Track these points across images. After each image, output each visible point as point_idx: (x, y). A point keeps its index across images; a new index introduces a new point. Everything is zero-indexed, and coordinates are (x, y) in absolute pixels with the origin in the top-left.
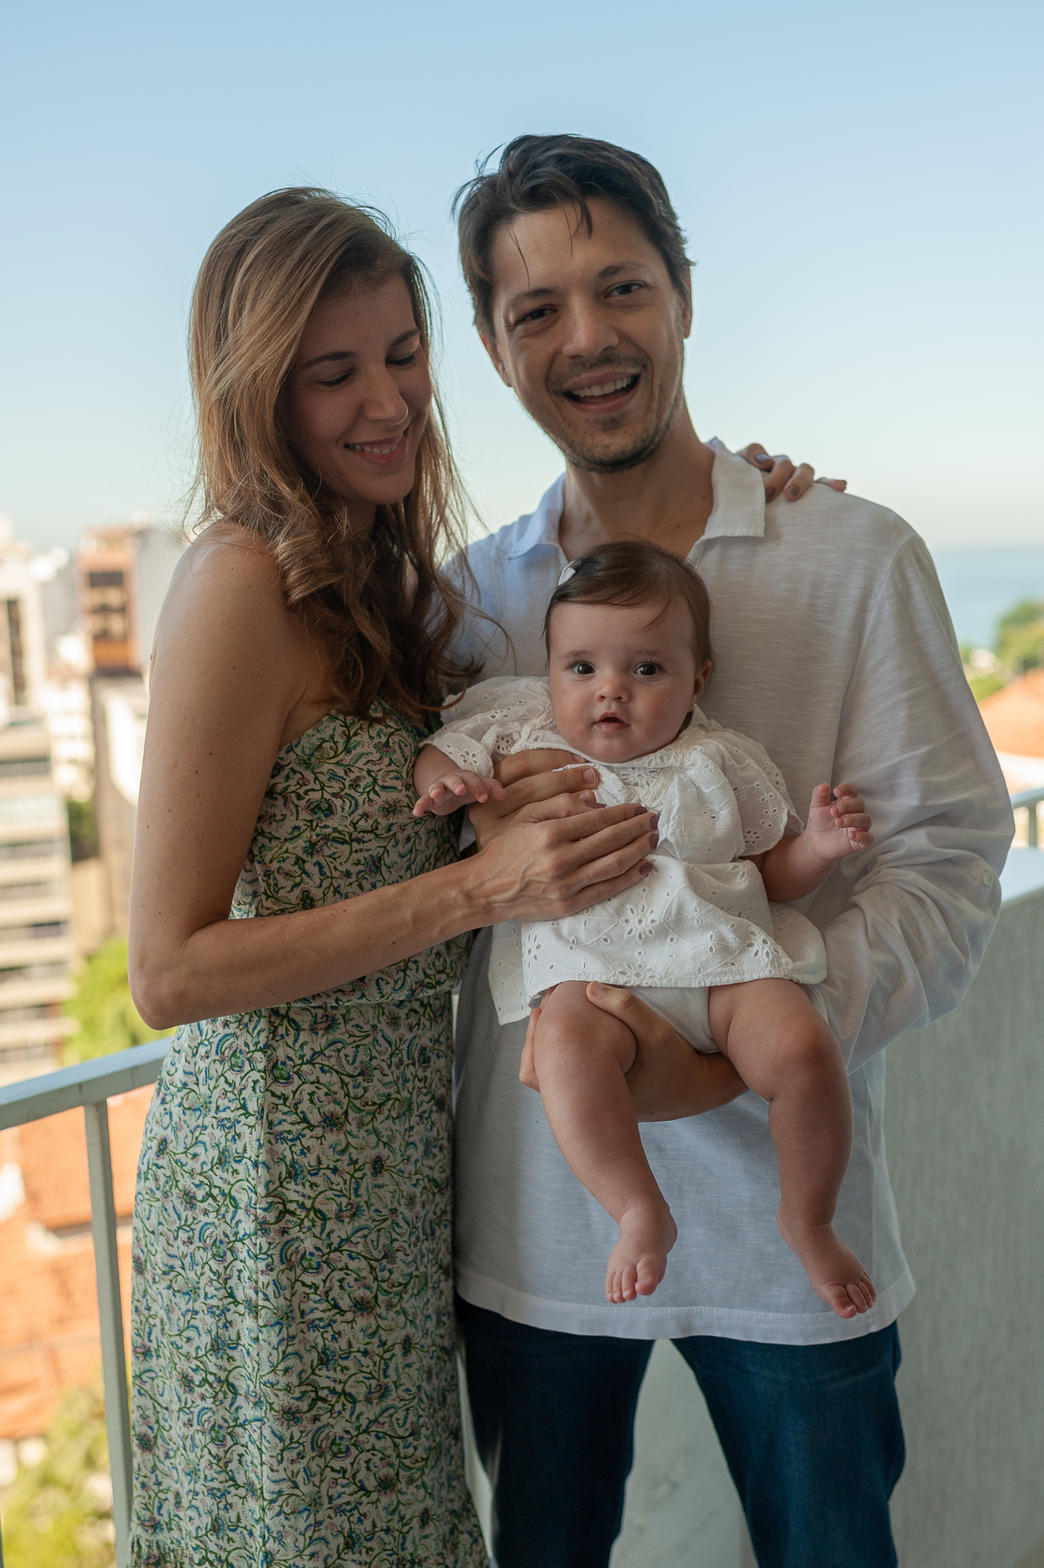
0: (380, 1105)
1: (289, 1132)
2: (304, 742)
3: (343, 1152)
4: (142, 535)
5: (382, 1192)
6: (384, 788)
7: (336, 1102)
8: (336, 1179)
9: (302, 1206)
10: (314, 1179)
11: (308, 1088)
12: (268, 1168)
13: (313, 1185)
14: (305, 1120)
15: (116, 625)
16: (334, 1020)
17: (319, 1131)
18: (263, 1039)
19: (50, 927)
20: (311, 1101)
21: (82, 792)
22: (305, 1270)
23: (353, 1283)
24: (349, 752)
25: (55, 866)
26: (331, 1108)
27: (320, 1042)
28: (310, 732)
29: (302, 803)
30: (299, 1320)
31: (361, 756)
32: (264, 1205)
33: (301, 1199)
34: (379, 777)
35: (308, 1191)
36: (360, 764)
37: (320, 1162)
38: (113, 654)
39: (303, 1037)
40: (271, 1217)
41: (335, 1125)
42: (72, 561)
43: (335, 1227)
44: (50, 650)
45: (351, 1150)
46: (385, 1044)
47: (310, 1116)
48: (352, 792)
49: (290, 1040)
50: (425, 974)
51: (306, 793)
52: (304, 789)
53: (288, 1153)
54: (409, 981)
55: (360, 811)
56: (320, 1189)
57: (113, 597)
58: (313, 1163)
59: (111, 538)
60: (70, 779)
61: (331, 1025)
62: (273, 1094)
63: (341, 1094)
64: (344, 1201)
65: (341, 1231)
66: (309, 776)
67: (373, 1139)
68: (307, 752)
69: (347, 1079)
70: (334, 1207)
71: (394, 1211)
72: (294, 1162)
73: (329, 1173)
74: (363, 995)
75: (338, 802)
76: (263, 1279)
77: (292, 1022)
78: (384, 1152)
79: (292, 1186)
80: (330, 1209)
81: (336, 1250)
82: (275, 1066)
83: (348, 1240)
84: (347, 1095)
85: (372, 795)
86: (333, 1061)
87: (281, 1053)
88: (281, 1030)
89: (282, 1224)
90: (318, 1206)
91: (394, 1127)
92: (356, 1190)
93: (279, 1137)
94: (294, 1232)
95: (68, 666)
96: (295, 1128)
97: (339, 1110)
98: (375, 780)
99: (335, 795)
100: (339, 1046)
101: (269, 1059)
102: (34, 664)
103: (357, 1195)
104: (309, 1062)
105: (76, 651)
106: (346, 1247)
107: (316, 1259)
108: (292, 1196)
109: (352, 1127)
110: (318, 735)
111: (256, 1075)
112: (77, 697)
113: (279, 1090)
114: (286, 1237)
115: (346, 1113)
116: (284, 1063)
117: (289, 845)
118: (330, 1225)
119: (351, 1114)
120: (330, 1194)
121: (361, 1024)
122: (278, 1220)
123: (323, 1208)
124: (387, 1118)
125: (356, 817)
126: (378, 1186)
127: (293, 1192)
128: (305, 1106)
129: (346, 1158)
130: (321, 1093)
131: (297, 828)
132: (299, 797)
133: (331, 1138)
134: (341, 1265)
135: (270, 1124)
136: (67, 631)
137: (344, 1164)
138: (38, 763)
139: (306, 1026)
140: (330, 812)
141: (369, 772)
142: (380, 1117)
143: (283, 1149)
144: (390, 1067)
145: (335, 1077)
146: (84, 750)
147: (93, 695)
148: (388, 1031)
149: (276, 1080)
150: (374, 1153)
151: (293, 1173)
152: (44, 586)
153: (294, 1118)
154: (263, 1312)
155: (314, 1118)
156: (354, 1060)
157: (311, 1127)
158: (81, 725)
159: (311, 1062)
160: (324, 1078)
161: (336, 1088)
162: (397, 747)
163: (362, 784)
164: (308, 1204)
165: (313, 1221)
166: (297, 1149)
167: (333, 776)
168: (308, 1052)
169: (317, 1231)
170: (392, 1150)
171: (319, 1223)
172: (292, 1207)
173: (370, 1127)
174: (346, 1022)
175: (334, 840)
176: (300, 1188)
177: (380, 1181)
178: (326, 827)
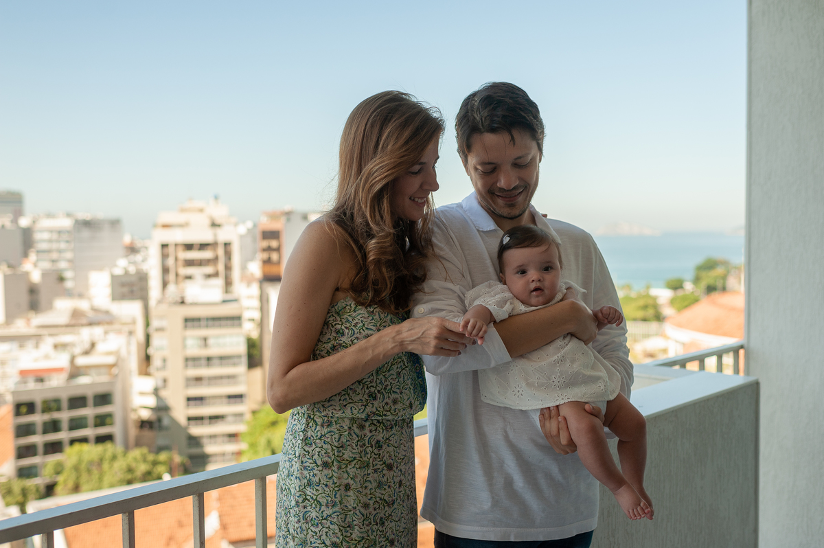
0: (350, 462)
1: (309, 467)
2: (339, 304)
3: (330, 478)
4: (288, 214)
5: (349, 499)
6: (367, 328)
7: (328, 456)
8: (326, 489)
9: (312, 498)
10: (317, 488)
11: (318, 449)
12: (300, 480)
13: (317, 490)
14: (315, 462)
15: (275, 256)
16: (331, 422)
17: (320, 468)
18: (303, 427)
19: (238, 397)
20: (319, 455)
21: (255, 335)
22: (312, 525)
23: (331, 535)
24: (355, 312)
25: (241, 369)
26: (326, 459)
27: (325, 431)
28: (342, 301)
29: (333, 329)
30: (309, 545)
31: (360, 314)
32: (298, 495)
33: (312, 495)
34: (366, 324)
35: (314, 492)
36: (359, 317)
37: (320, 481)
38: (273, 270)
39: (318, 428)
40: (300, 500)
41: (328, 466)
42: (255, 226)
43: (325, 509)
44: (244, 268)
45: (334, 478)
46: (355, 436)
47: (317, 461)
48: (354, 328)
49: (313, 429)
50: (377, 409)
51: (335, 325)
52: (335, 323)
53: (308, 475)
54: (367, 410)
55: (355, 336)
56: (320, 492)
57: (274, 244)
58: (318, 481)
59: (274, 216)
60: (250, 329)
61: (330, 425)
62: (304, 450)
63: (331, 454)
64: (330, 499)
65: (328, 512)
66: (338, 318)
67: (346, 475)
68: (340, 309)
69: (334, 448)
70: (325, 501)
71: (354, 508)
72: (310, 480)
73: (323, 486)
74: (344, 412)
75: (347, 331)
76: (297, 525)
77: (315, 421)
78: (351, 482)
79: (308, 489)
80: (323, 501)
81: (325, 519)
82: (306, 439)
83: (330, 516)
84: (334, 454)
85: (361, 331)
86: (329, 440)
87: (309, 434)
88: (310, 424)
89: (304, 504)
90: (318, 499)
91: (357, 472)
92: (335, 495)
93: (305, 468)
94: (309, 508)
95: (252, 274)
96: (311, 465)
97: (330, 461)
98: (364, 325)
99: (346, 328)
100: (333, 434)
101: (304, 436)
102: (236, 274)
103: (335, 497)
104: (319, 439)
105: (255, 269)
106: (329, 519)
107: (316, 522)
108: (309, 493)
109: (335, 468)
110: (345, 303)
111: (299, 441)
112: (255, 290)
113: (307, 449)
114: (305, 510)
115: (333, 462)
116: (310, 438)
117: (325, 345)
118: (323, 508)
119: (335, 463)
120: (324, 495)
121: (344, 426)
122: (303, 502)
123: (321, 501)
124: (354, 467)
125: (353, 338)
126: (347, 496)
127: (309, 491)
128: (316, 457)
129: (331, 481)
130: (323, 452)
131: (329, 339)
132: (333, 327)
133: (326, 472)
134: (327, 526)
135: (302, 462)
136: (252, 259)
137: (330, 484)
138: (235, 320)
139: (319, 424)
140: (343, 334)
141: (362, 321)
142: (350, 467)
143: (306, 473)
144: (356, 446)
145: (329, 447)
146: (256, 315)
147: (261, 288)
148: (357, 431)
149: (306, 444)
150: (346, 482)
151: (309, 484)
152: (242, 237)
153: (311, 461)
154: (296, 539)
155: (319, 462)
156: (339, 441)
157: (317, 466)
158: (256, 303)
159: (320, 439)
160: (325, 446)
161: (329, 451)
162: (377, 314)
163: (358, 326)
164: (315, 497)
165: (316, 505)
166: (311, 474)
167: (348, 321)
168: (319, 435)
169: (318, 509)
170: (355, 482)
171: (318, 506)
172: (308, 497)
173: (345, 470)
174: (336, 424)
175: (343, 346)
176: (312, 490)
177: (349, 494)
178: (341, 340)
